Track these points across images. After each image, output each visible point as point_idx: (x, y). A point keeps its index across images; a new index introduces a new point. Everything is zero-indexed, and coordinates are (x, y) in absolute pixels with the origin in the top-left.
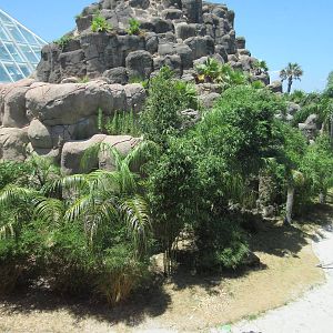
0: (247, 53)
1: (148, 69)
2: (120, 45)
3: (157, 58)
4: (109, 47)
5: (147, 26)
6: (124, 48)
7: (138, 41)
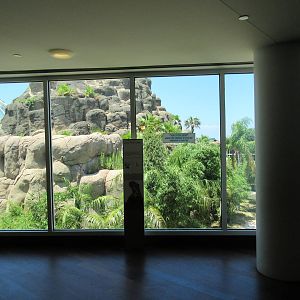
0: (164, 110)
1: (103, 123)
2: (81, 105)
3: (109, 115)
4: (73, 107)
5: (99, 91)
6: (84, 107)
7: (94, 102)
